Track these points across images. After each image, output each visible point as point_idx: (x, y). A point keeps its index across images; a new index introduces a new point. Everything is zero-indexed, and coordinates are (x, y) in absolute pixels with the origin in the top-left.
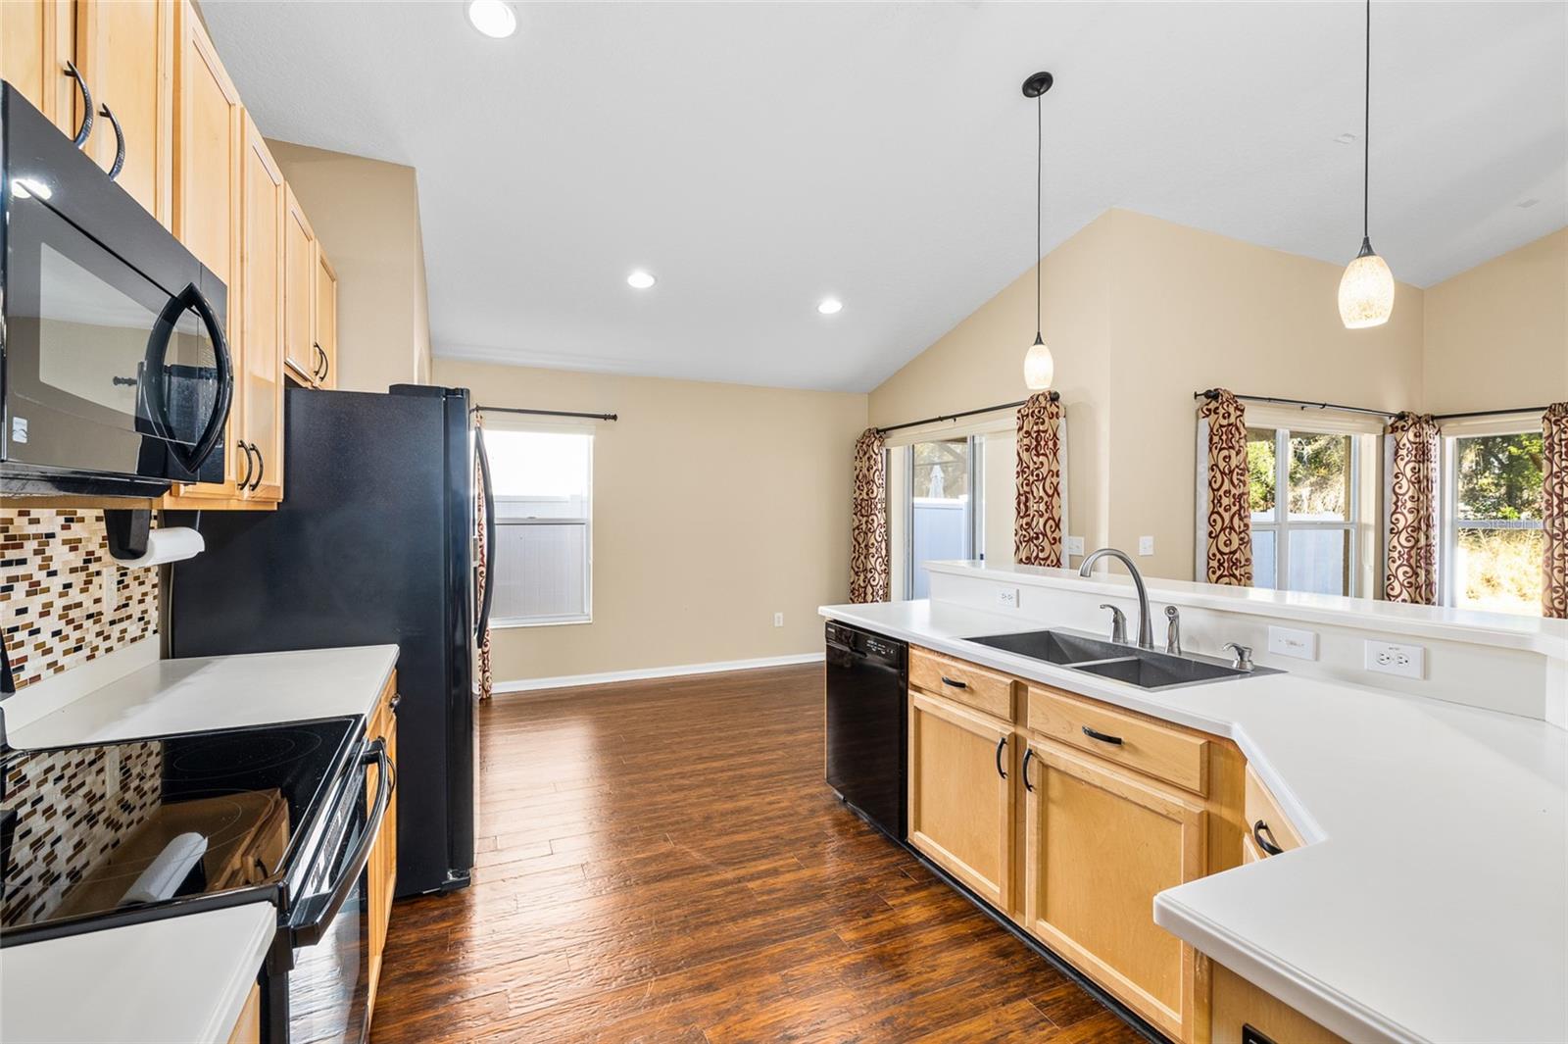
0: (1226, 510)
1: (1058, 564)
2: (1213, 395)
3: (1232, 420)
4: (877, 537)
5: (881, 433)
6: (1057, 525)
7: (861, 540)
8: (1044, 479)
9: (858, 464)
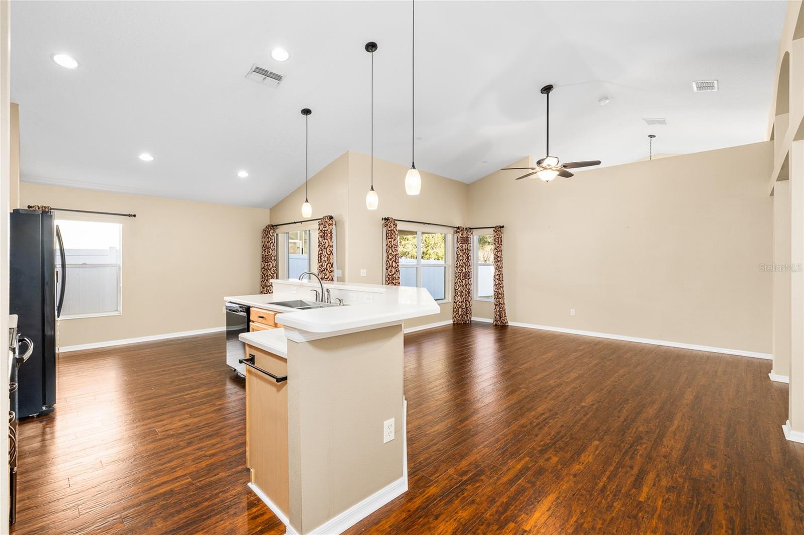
0: (390, 260)
1: (332, 280)
2: (387, 219)
3: (392, 228)
4: (272, 272)
5: (273, 227)
6: (332, 266)
7: (265, 273)
8: (327, 248)
9: (264, 240)
